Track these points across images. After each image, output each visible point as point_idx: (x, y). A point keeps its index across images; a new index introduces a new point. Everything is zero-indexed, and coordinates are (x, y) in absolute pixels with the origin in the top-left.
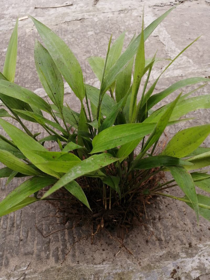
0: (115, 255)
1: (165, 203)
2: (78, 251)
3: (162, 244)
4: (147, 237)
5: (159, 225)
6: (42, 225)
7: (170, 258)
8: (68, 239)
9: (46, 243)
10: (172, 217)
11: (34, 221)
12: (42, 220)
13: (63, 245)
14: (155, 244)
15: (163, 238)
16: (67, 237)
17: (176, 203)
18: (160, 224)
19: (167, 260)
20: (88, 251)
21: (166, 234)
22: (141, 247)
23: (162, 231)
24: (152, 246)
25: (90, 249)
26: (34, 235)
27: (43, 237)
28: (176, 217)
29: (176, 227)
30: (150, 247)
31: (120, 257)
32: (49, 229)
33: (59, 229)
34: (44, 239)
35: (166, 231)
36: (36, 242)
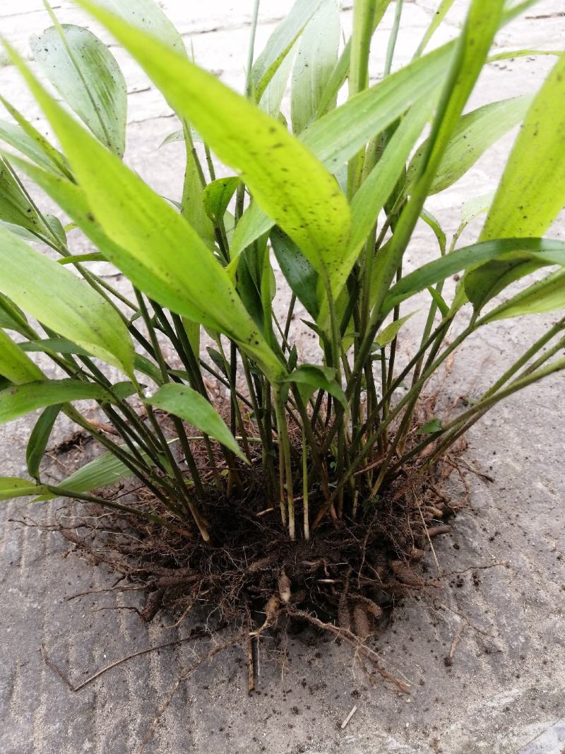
0: (339, 725)
1: (484, 530)
2: (203, 724)
3: (503, 666)
4: (443, 647)
5: (478, 602)
6: (66, 646)
7: (543, 713)
8: (164, 687)
9: (82, 712)
10: (518, 571)
11: (36, 638)
12: (68, 631)
13: (143, 710)
14: (477, 669)
15: (500, 644)
16: (157, 682)
17: (520, 527)
18: (480, 599)
19: (531, 722)
20: (238, 722)
21: (508, 629)
22: (428, 686)
23: (492, 621)
24: (468, 676)
25: (245, 713)
26: (36, 688)
27: (69, 691)
28: (531, 570)
29: (537, 603)
30: (462, 680)
31: (358, 729)
32: (92, 659)
33: (129, 653)
34: (72, 695)
35: (507, 618)
36: (42, 710)
